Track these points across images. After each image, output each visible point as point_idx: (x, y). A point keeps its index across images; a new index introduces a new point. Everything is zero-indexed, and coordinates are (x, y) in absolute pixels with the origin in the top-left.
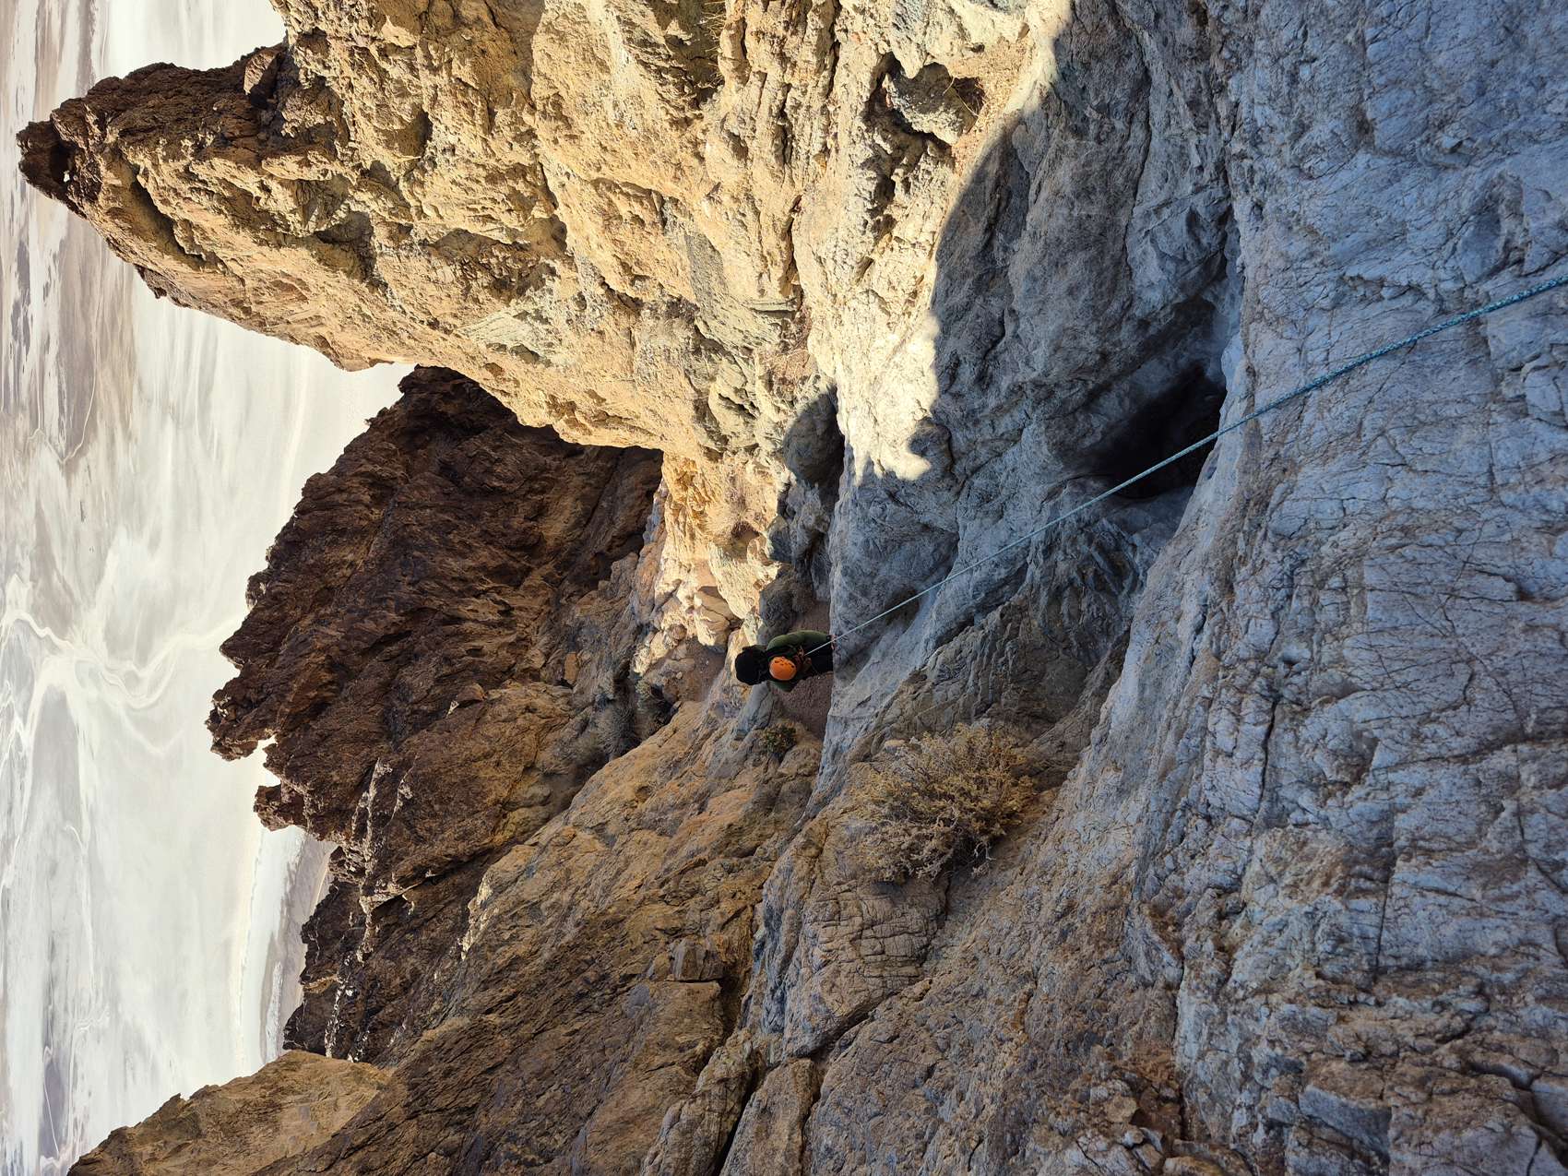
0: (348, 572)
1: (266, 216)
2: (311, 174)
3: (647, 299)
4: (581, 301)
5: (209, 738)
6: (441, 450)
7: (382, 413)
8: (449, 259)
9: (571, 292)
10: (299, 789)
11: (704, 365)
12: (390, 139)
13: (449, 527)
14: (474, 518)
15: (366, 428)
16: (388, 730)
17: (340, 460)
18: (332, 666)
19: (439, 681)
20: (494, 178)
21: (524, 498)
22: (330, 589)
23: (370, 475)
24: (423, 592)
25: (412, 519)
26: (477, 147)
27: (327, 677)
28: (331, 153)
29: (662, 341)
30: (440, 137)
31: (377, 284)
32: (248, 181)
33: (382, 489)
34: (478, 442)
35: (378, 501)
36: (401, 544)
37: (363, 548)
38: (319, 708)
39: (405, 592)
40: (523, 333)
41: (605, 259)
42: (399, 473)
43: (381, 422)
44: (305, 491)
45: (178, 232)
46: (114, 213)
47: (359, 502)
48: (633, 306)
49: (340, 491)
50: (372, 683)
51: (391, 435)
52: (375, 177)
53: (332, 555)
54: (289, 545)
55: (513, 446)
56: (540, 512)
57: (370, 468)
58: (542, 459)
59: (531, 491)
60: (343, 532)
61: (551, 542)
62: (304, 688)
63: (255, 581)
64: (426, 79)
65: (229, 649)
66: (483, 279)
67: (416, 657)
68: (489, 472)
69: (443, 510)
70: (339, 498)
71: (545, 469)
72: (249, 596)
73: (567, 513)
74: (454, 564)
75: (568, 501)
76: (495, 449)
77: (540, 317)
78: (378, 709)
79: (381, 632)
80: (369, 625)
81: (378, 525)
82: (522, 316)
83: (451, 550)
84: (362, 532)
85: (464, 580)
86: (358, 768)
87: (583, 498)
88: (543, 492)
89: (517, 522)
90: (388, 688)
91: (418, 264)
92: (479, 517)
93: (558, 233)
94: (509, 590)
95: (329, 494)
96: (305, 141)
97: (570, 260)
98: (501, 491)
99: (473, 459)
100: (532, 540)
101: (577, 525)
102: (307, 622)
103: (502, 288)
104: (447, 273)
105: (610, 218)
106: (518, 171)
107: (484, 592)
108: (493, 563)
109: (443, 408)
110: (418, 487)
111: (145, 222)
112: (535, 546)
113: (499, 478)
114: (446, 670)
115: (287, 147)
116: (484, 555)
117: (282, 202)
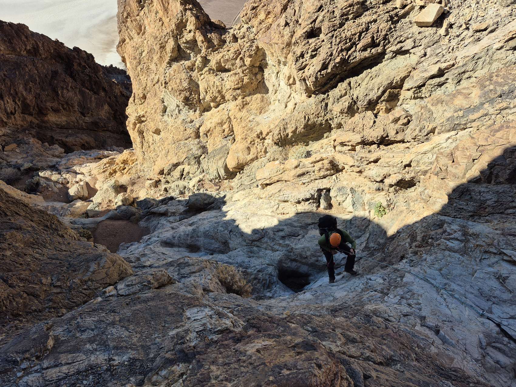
1: (181, 32)
2: (199, 44)
3: (201, 139)
4: (192, 122)
6: (60, 68)
7: (62, 44)
8: (189, 84)
9: (193, 118)
11: (192, 161)
12: (219, 63)
13: (34, 80)
14: (42, 89)
15: (54, 39)
17: (37, 34)
20: (219, 92)
21: (59, 104)
23: (38, 46)
25: (30, 67)
28: (208, 48)
29: (193, 147)
30: (225, 75)
31: (170, 63)
32: (190, 27)
33: (34, 52)
34: (71, 81)
35: (29, 52)
36: (17, 66)
37: (7, 52)
40: (172, 107)
41: (207, 125)
42: (43, 56)
44: (19, 24)
47: (26, 45)
48: (198, 136)
49: (26, 37)
51: (56, 49)
52: (206, 61)
55: (75, 93)
57: (40, 45)
58: (76, 104)
59: (63, 105)
60: (11, 43)
61: (46, 119)
64: (239, 71)
66: (188, 94)
68: (62, 88)
69: (39, 77)
70: (23, 38)
71: (73, 107)
74: (21, 88)
75: (64, 119)
76: (71, 87)
77: (179, 111)
81: (19, 55)
82: (178, 106)
83: (26, 85)
84: (14, 50)
87: (68, 123)
88: (64, 109)
89: (49, 104)
91: (184, 76)
92: (44, 91)
93: (206, 110)
94: (20, 111)
95: (23, 34)
96: (209, 41)
97: (201, 115)
99: (64, 81)
100: (45, 112)
101: (56, 124)
104: (185, 84)
105: (221, 124)
106: (223, 97)
108: (28, 102)
109: (75, 64)
110: (43, 65)
112: (43, 114)
115: (205, 36)
116: (30, 98)
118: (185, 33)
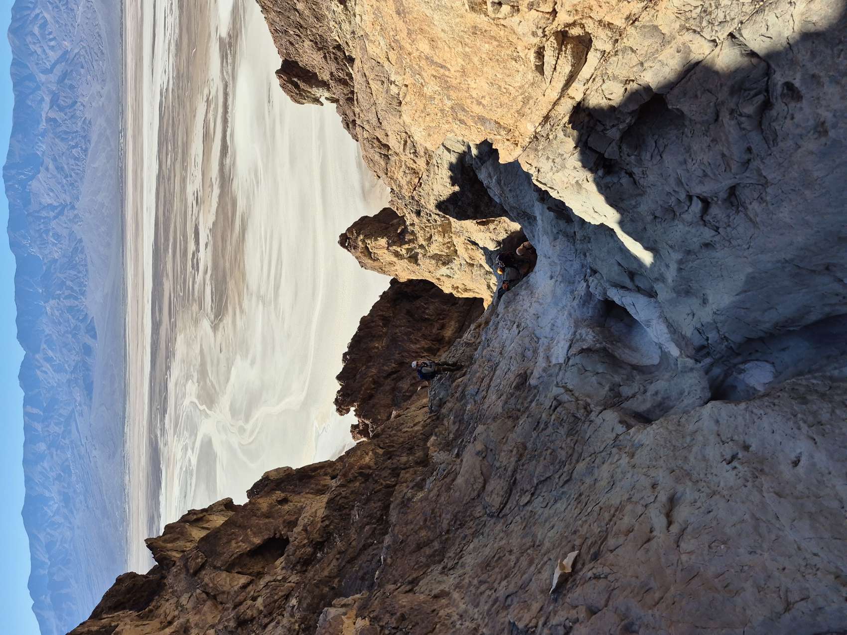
0: (376, 350)
1: (401, 255)
2: (410, 247)
4: (461, 265)
5: (335, 407)
6: (406, 305)
7: (384, 293)
8: (434, 259)
9: (459, 263)
10: (367, 422)
11: (488, 277)
12: (425, 240)
13: (410, 333)
14: (419, 330)
15: (379, 299)
16: (395, 404)
17: (371, 310)
18: (374, 382)
19: (412, 385)
20: (444, 244)
21: (437, 321)
22: (371, 357)
23: (382, 316)
24: (403, 356)
25: (397, 331)
26: (441, 240)
27: (373, 386)
28: (414, 243)
29: (478, 272)
30: (433, 238)
31: (418, 265)
32: (399, 249)
33: (386, 321)
35: (385, 325)
36: (394, 340)
37: (381, 342)
38: (371, 397)
39: (397, 356)
40: (448, 272)
41: (466, 256)
42: (391, 315)
43: (384, 296)
44: (360, 322)
45: (372, 255)
46: (361, 252)
47: (379, 325)
48: (473, 265)
49: (373, 322)
50: (388, 388)
51: (388, 301)
52: (421, 246)
53: (371, 345)
54: (357, 343)
56: (443, 327)
57: (381, 313)
59: (439, 319)
60: (374, 337)
61: (447, 339)
62: (366, 389)
63: (345, 355)
64: (433, 230)
65: (339, 378)
66: (441, 262)
67: (403, 378)
68: (424, 312)
69: (408, 327)
70: (372, 324)
71: (444, 310)
72: (343, 360)
73: (452, 327)
74: (413, 346)
75: (453, 323)
76: (425, 304)
77: (452, 269)
78: (391, 397)
79: (390, 371)
80: (386, 368)
81: (386, 334)
82: (448, 269)
83: (412, 342)
84: (380, 336)
85: (417, 352)
86: (386, 415)
87: (458, 321)
88: (443, 319)
89: (435, 331)
90: (394, 389)
91: (428, 261)
92: (421, 329)
93: (456, 251)
95: (369, 323)
96: (410, 241)
97: (458, 257)
98: (428, 320)
100: (440, 338)
102: (363, 368)
103: (444, 264)
104: (433, 262)
105: (467, 249)
106: (449, 242)
107: (424, 357)
108: (426, 346)
110: (399, 319)
111: (367, 254)
112: (442, 339)
113: (427, 315)
114: (414, 381)
115: (406, 243)
116: (424, 343)
117: (404, 252)
118: (401, 253)
